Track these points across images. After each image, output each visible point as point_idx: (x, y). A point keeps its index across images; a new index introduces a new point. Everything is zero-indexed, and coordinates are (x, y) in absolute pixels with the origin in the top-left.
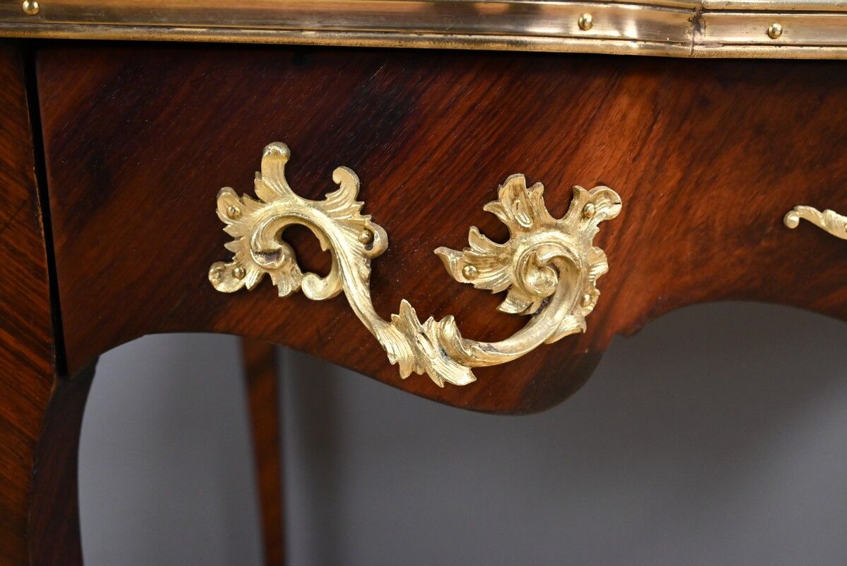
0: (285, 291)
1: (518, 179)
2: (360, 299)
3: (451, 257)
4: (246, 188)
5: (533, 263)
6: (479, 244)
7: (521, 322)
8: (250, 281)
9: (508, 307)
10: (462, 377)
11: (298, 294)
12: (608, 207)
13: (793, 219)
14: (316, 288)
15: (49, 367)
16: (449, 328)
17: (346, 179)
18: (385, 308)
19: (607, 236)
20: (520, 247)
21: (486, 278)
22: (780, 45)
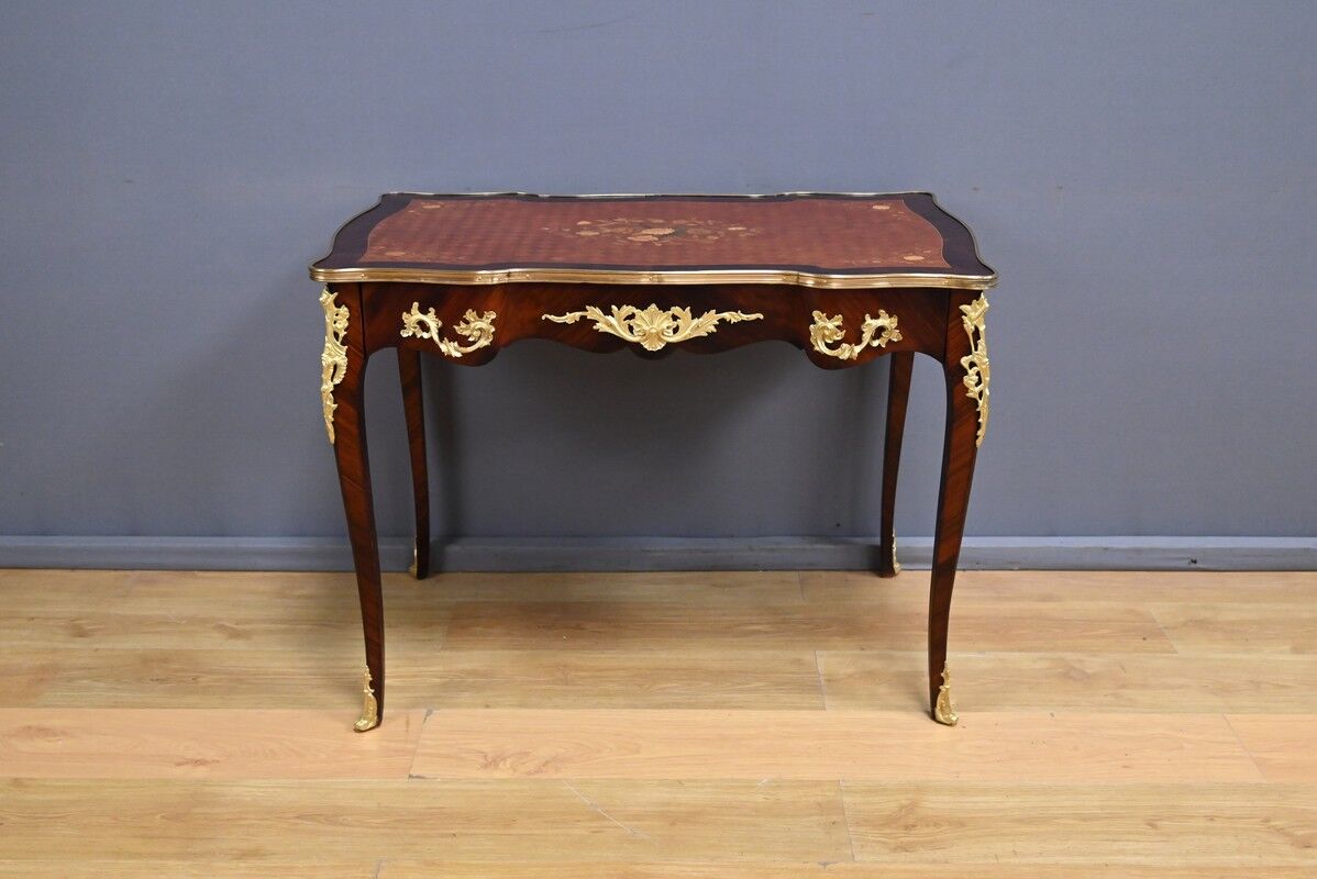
0: (419, 336)
1: (470, 310)
2: (436, 338)
3: (456, 327)
4: (409, 312)
5: (474, 329)
6: (463, 325)
7: (474, 343)
8: (410, 334)
9: (470, 339)
10: (459, 355)
11: (422, 337)
12: (493, 316)
13: (543, 318)
14: (426, 335)
15: (362, 356)
16: (456, 344)
17: (432, 309)
18: (441, 340)
19: (493, 322)
20: (472, 325)
21: (466, 333)
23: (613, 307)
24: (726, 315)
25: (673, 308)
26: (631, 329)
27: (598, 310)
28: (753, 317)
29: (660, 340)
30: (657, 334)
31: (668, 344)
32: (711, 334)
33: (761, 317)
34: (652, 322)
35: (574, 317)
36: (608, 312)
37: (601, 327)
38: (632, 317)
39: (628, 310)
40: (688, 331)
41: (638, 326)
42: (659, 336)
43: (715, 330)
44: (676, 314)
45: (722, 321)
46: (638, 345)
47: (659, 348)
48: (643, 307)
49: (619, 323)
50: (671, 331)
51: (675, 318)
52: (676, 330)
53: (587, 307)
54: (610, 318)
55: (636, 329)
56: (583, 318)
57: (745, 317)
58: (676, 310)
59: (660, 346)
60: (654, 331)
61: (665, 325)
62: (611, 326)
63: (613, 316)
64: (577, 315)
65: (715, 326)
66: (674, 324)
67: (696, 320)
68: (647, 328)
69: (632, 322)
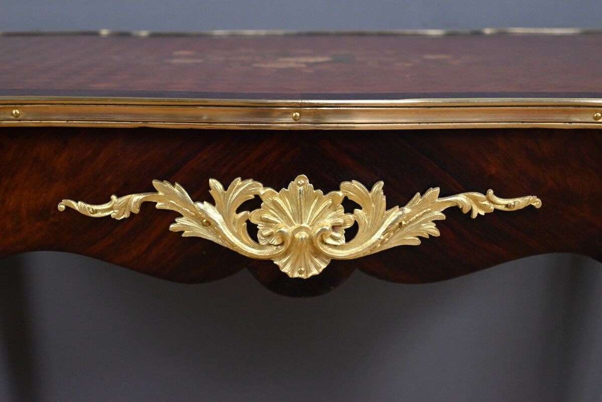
13: (61, 207)
22: (20, 120)
23: (213, 182)
24: (462, 199)
25: (345, 184)
26: (252, 230)
27: (178, 189)
28: (519, 203)
29: (318, 253)
30: (311, 241)
31: (335, 264)
32: (428, 242)
33: (537, 202)
34: (299, 216)
35: (126, 204)
36: (201, 194)
37: (186, 226)
38: (254, 203)
39: (244, 188)
40: (378, 235)
41: (267, 222)
42: (313, 247)
43: (436, 233)
44: (353, 197)
45: (453, 212)
46: (267, 267)
47: (315, 272)
48: (279, 182)
49: (226, 218)
50: (340, 235)
51: (349, 206)
52: (351, 233)
53: (155, 183)
54: (205, 206)
55: (263, 231)
56: (147, 206)
57: (502, 203)
58: (352, 188)
59: (317, 267)
60: (303, 235)
61: (327, 223)
62: (209, 223)
63: (212, 202)
64: (136, 199)
65: (438, 223)
66: (348, 220)
67: (395, 213)
68: (287, 230)
69: (254, 216)
